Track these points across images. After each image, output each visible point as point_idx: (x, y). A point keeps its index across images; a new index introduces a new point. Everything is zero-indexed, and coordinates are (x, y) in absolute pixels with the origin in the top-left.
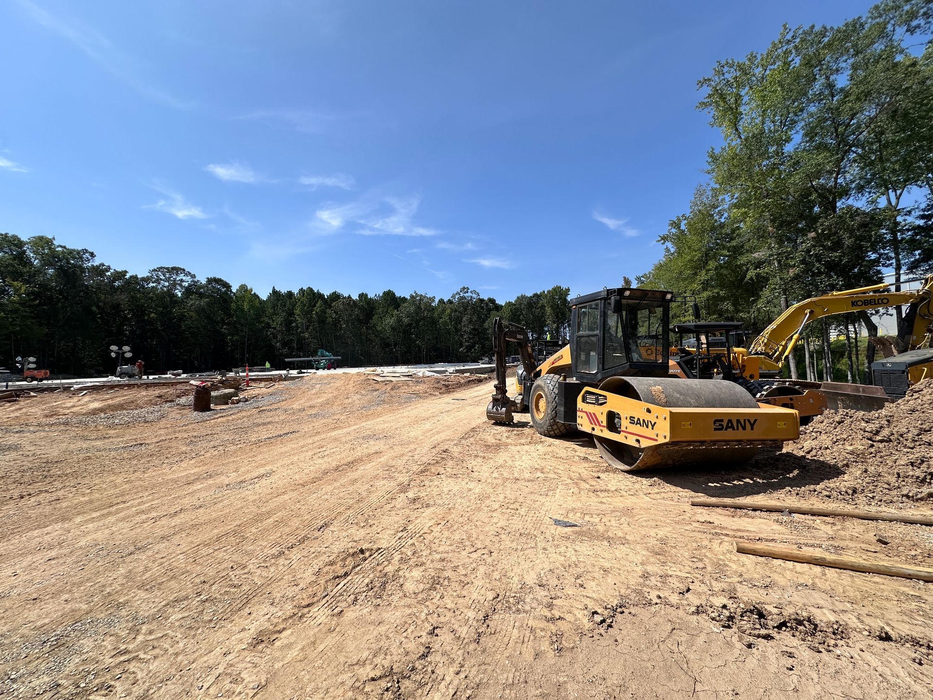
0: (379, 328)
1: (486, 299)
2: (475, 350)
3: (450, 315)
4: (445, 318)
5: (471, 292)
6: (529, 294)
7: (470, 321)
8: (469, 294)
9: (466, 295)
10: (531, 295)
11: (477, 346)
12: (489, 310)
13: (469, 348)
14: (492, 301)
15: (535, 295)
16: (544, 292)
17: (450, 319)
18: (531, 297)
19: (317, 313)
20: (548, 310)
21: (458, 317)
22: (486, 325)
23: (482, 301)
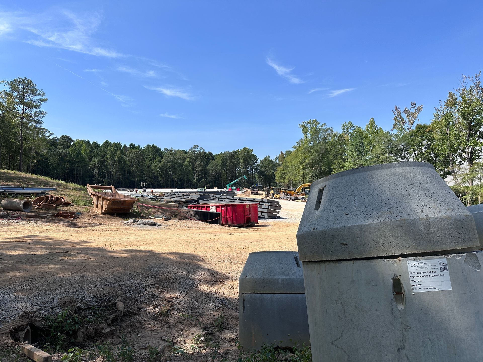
0: (152, 168)
1: (207, 152)
2: (202, 181)
3: (189, 161)
4: (186, 163)
5: (200, 148)
6: (231, 151)
7: (200, 165)
8: (198, 149)
9: (197, 149)
10: (232, 151)
11: (204, 179)
12: (209, 159)
13: (199, 180)
14: (210, 154)
15: (234, 152)
16: (239, 150)
17: (189, 163)
18: (232, 153)
19: (118, 157)
20: (242, 161)
21: (192, 162)
22: (208, 168)
23: (205, 153)
